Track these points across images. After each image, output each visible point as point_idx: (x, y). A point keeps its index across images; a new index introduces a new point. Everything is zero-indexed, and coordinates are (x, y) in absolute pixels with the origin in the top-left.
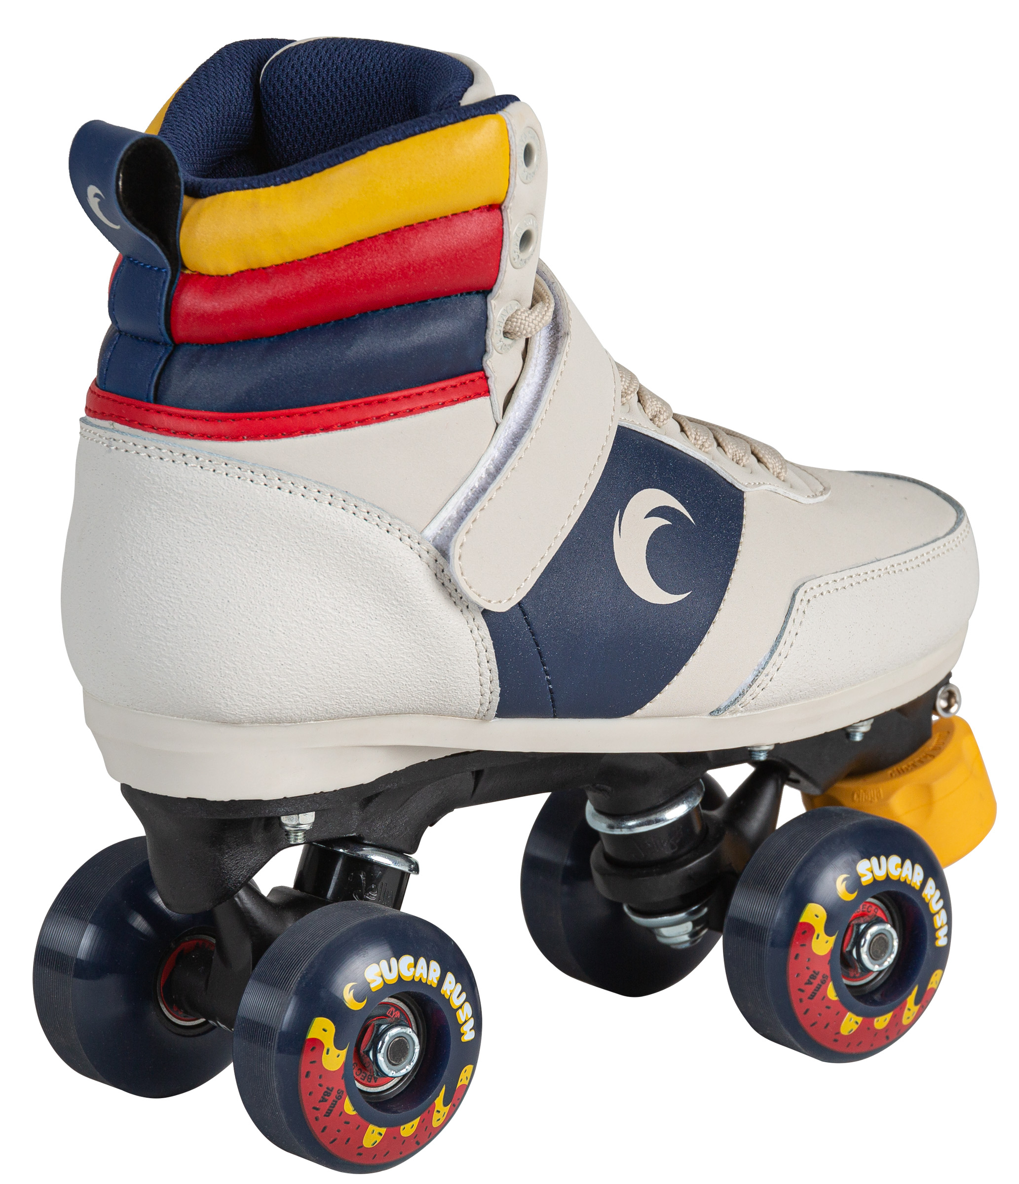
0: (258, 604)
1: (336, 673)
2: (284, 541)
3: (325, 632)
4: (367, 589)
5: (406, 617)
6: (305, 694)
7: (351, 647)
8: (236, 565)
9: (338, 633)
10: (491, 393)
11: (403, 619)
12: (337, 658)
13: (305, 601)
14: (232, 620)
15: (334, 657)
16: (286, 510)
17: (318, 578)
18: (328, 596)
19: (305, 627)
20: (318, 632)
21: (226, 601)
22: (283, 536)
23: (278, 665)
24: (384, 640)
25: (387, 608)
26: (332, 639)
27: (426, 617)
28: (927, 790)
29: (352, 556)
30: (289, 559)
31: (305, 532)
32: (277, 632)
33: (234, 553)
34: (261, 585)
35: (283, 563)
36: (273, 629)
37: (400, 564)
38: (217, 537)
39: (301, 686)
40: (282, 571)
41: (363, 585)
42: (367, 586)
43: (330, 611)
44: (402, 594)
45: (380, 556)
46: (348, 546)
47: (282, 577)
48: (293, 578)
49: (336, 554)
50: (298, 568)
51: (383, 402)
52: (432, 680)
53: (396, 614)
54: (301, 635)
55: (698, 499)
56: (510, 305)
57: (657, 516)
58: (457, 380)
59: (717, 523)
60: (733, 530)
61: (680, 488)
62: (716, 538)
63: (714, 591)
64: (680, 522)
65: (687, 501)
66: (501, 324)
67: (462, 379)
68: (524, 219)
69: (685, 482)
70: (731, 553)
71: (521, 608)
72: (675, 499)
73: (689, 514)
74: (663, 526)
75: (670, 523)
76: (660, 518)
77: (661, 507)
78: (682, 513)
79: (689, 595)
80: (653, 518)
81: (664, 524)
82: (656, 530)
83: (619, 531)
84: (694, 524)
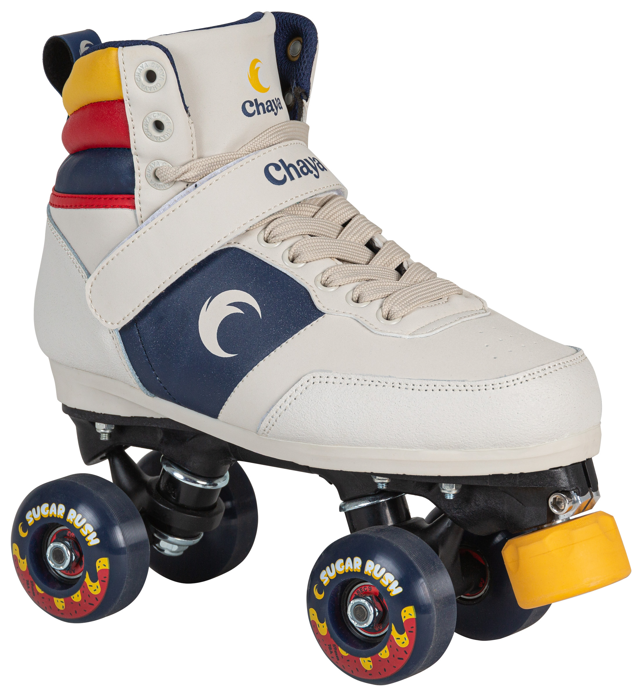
10: (135, 208)
28: (517, 550)
55: (276, 306)
56: (158, 162)
57: (236, 307)
58: (118, 196)
59: (280, 322)
60: (289, 330)
61: (264, 296)
62: (272, 330)
63: (252, 358)
64: (251, 314)
65: (265, 305)
66: (150, 172)
67: (121, 196)
68: (152, 113)
69: (272, 294)
70: (278, 341)
71: (139, 333)
72: (256, 301)
73: (260, 312)
74: (237, 313)
75: (243, 313)
76: (238, 308)
77: (242, 302)
78: (256, 310)
79: (235, 356)
80: (233, 307)
81: (238, 312)
82: (231, 314)
83: (206, 308)
84: (261, 318)
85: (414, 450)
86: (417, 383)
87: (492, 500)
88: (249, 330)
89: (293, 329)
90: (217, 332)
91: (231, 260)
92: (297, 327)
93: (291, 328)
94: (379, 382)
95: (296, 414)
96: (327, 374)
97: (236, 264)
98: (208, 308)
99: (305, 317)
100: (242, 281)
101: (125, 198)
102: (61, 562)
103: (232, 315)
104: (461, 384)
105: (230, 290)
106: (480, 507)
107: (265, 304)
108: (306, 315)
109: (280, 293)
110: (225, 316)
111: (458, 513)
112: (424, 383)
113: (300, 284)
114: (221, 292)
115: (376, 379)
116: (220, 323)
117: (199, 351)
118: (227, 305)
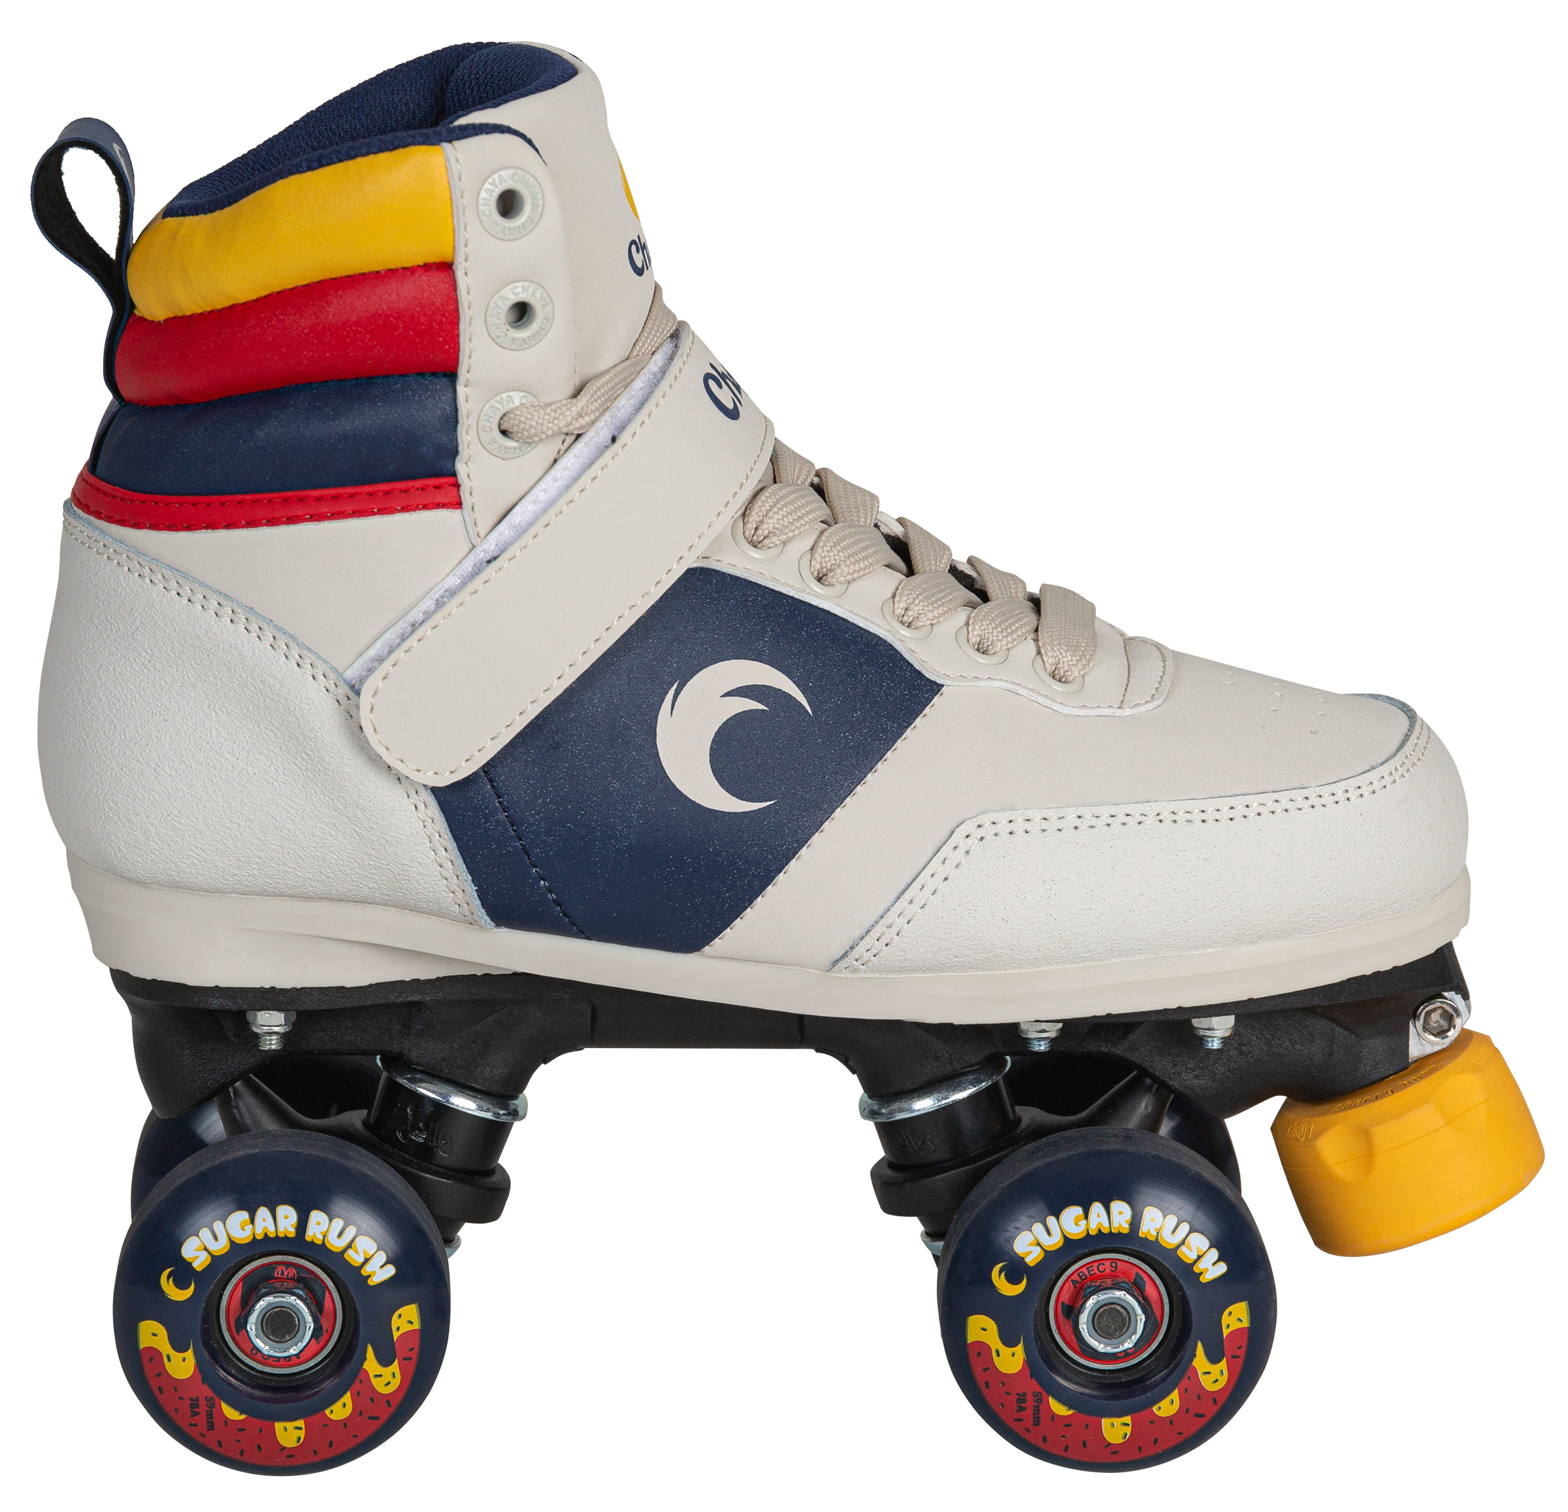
0: (144, 735)
1: (237, 836)
2: (179, 661)
3: (220, 782)
4: (273, 735)
5: (319, 776)
6: (202, 856)
7: (252, 805)
8: (128, 683)
9: (236, 786)
10: (463, 507)
11: (316, 778)
12: (234, 816)
13: (198, 738)
14: (117, 750)
15: (232, 815)
16: (181, 622)
17: (215, 711)
18: (226, 736)
19: (195, 772)
20: (211, 780)
21: (113, 725)
22: (177, 654)
23: (163, 814)
24: (294, 802)
25: (297, 762)
26: (228, 792)
27: (343, 781)
28: (1365, 1134)
29: (253, 690)
30: (184, 683)
31: (201, 653)
32: (163, 773)
33: (128, 668)
34: (151, 711)
35: (176, 688)
36: (158, 769)
37: (307, 708)
38: (114, 646)
39: (195, 846)
40: (175, 698)
41: (266, 728)
42: (271, 730)
43: (227, 755)
44: (311, 746)
45: (283, 694)
46: (247, 677)
47: (174, 705)
48: (187, 709)
49: (235, 685)
50: (193, 696)
51: (302, 500)
52: (371, 863)
53: (308, 770)
54: (190, 782)
55: (836, 684)
56: (510, 396)
57: (745, 697)
58: (410, 484)
59: (858, 718)
60: (884, 731)
61: (804, 665)
62: (846, 738)
63: (816, 805)
64: (785, 709)
65: (811, 684)
66: (491, 420)
67: (419, 483)
68: (511, 287)
69: (819, 659)
70: (867, 759)
71: (493, 787)
72: (787, 678)
73: (806, 701)
74: (751, 711)
75: (766, 708)
76: (750, 700)
77: (755, 685)
78: (794, 698)
79: (770, 805)
80: (737, 697)
81: (754, 708)
82: (736, 715)
83: (670, 709)
84: (812, 715)
85: (1211, 951)
86: (1210, 806)
87: (1282, 1037)
88: (789, 744)
89: (891, 728)
90: (709, 758)
91: (702, 595)
92: (900, 724)
93: (887, 728)
94: (1128, 815)
95: (954, 912)
96: (1009, 815)
97: (718, 604)
98: (675, 708)
99: (908, 700)
100: (742, 639)
101: (429, 486)
102: (288, 1338)
103: (738, 716)
104: (1298, 795)
105: (721, 663)
106: (1252, 1057)
107: (811, 682)
108: (906, 695)
109: (835, 655)
110: (723, 721)
111: (1197, 1077)
112: (1224, 804)
113: (865, 630)
114: (702, 670)
115: (1120, 811)
116: (713, 737)
117: (670, 806)
118: (723, 696)
